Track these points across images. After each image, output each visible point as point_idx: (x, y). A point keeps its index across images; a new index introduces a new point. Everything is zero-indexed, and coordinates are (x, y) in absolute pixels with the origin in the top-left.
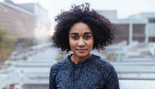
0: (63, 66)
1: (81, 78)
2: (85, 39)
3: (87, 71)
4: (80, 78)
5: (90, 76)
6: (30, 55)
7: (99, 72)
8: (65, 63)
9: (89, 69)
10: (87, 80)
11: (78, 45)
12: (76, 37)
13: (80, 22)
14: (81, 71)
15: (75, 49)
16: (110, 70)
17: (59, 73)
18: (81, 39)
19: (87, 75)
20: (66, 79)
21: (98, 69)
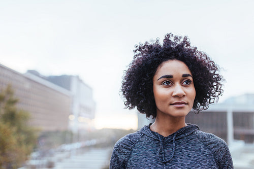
0: (139, 141)
1: (179, 162)
2: (184, 86)
3: (186, 148)
4: (177, 161)
5: (194, 158)
6: (60, 160)
7: (207, 149)
8: (142, 137)
9: (190, 145)
10: (191, 163)
11: (174, 94)
12: (169, 82)
13: (173, 60)
14: (177, 148)
15: (168, 103)
16: (224, 147)
17: (133, 155)
18: (178, 85)
19: (188, 155)
20: (150, 165)
21: (206, 146)
